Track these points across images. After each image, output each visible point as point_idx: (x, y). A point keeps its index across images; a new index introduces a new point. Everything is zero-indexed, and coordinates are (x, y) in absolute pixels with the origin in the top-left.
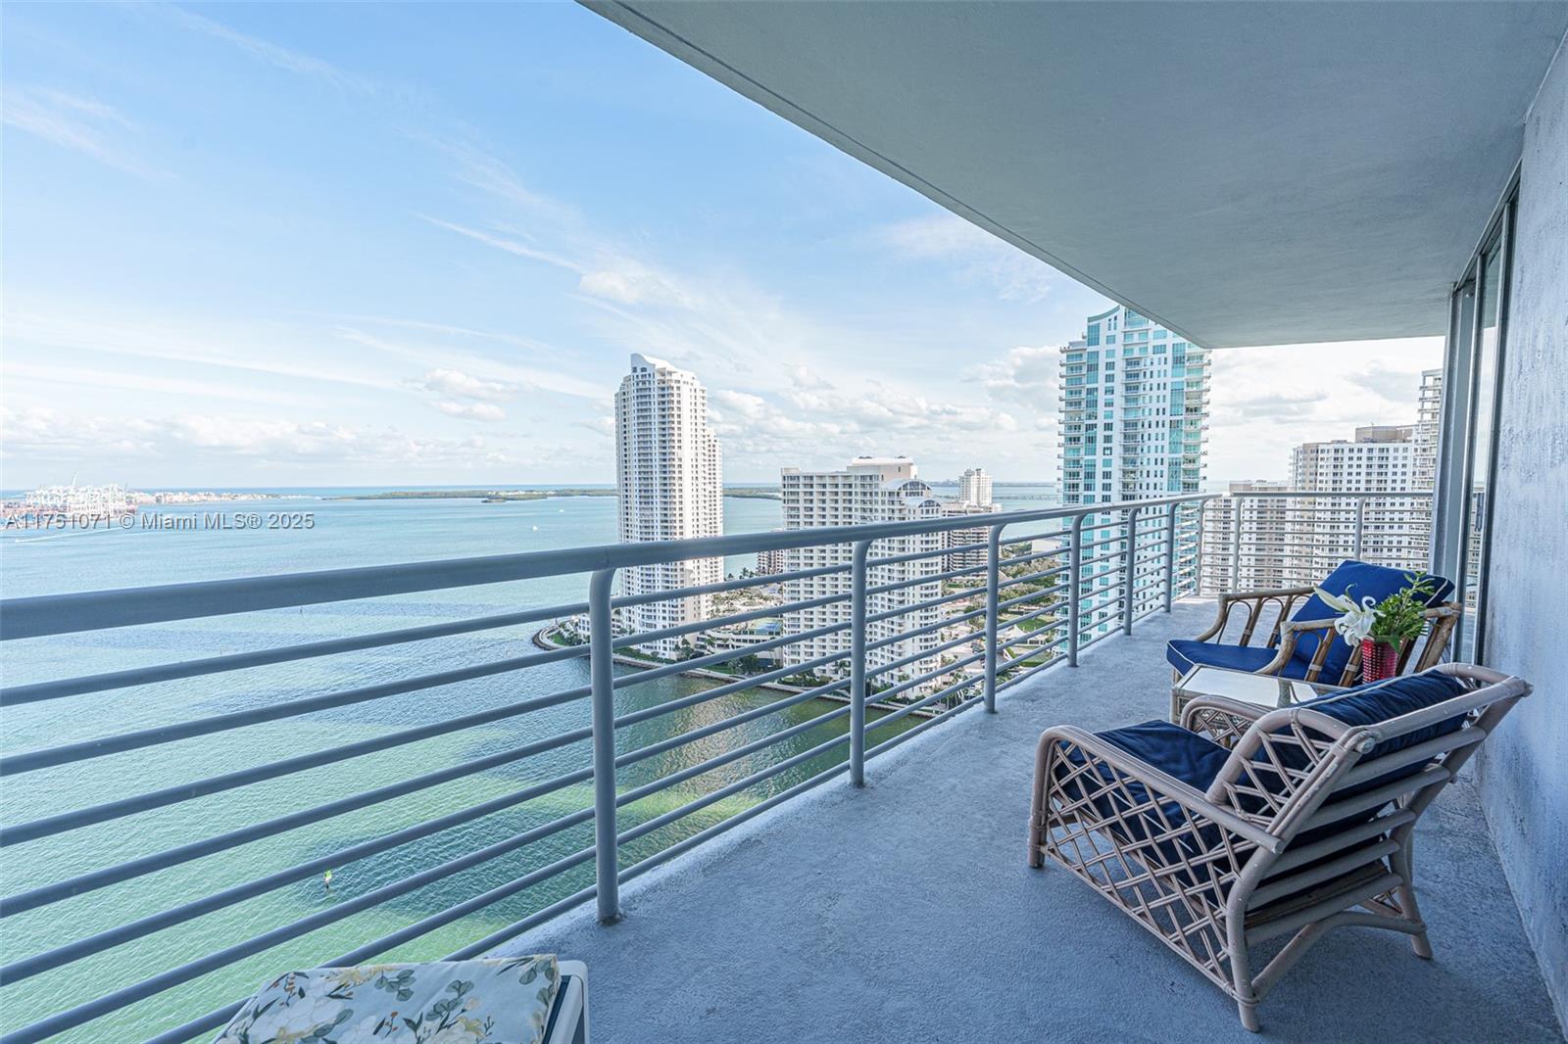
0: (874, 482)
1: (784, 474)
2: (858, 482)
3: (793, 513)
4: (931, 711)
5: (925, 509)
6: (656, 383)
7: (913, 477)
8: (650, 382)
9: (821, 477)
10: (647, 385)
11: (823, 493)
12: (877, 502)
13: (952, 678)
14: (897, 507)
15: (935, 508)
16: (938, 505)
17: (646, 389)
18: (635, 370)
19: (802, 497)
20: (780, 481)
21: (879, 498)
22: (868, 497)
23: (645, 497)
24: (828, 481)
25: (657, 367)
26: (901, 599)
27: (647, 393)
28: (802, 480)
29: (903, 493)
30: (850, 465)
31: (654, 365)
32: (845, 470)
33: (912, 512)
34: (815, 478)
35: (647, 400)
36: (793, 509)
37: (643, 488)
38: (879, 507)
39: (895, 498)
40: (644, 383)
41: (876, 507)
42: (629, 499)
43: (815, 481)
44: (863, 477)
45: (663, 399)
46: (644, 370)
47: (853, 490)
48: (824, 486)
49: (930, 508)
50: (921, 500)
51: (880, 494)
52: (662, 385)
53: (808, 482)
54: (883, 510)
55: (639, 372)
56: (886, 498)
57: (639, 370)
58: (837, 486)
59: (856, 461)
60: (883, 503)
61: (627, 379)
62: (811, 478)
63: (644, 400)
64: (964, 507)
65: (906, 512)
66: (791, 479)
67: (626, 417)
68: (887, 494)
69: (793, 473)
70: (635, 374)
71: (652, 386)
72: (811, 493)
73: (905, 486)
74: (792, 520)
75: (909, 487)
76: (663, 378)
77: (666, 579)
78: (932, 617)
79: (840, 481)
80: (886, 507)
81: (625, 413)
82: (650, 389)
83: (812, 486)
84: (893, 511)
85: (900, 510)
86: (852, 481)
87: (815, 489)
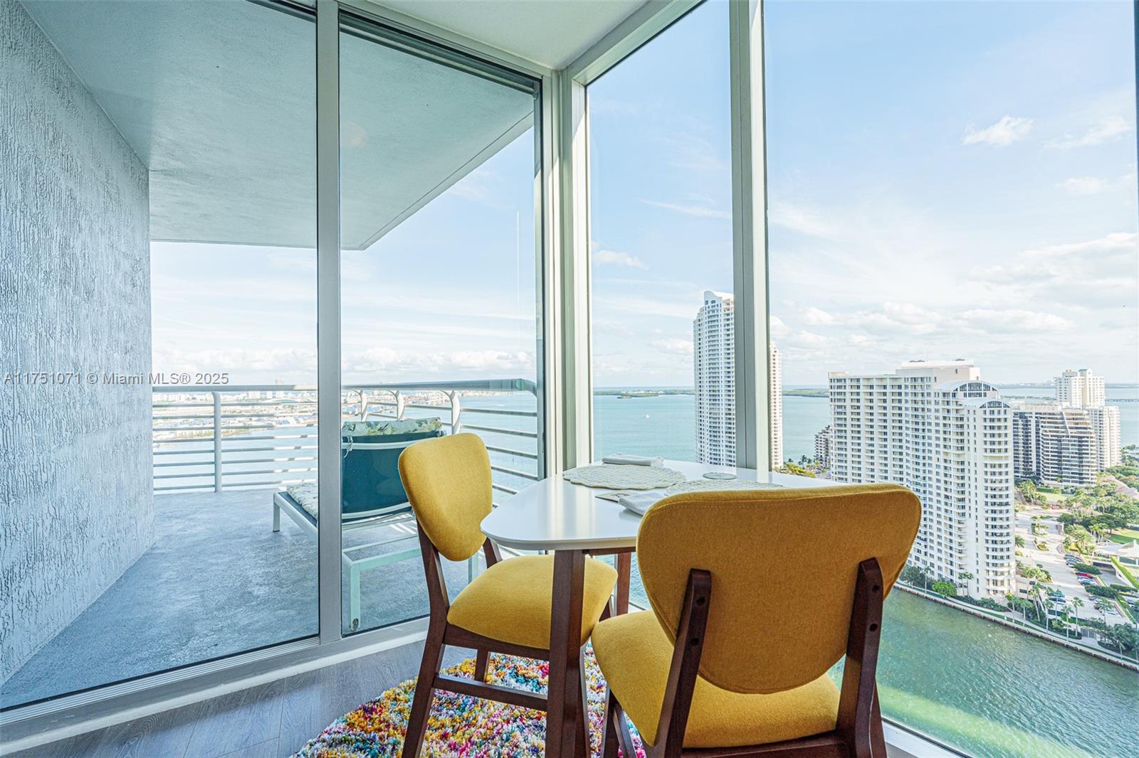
0: (926, 383)
1: (831, 377)
2: (909, 383)
3: (840, 410)
4: (1003, 618)
5: (988, 410)
6: (723, 311)
7: (973, 379)
8: (718, 311)
9: (868, 379)
10: (716, 313)
11: (871, 394)
12: (929, 402)
13: (1031, 587)
14: (952, 407)
15: (1002, 410)
16: (1006, 406)
17: (715, 316)
18: (707, 302)
19: (848, 397)
20: (828, 384)
21: (932, 399)
22: (919, 398)
23: (713, 395)
24: (875, 383)
25: (723, 299)
26: (961, 496)
27: (716, 319)
28: (848, 383)
29: (960, 394)
30: (900, 368)
31: (721, 298)
32: (894, 373)
33: (971, 412)
34: (861, 380)
35: (716, 323)
36: (840, 407)
37: (712, 389)
38: (933, 407)
39: (951, 399)
40: (713, 311)
41: (929, 407)
42: (702, 397)
43: (862, 383)
44: (915, 379)
45: (728, 322)
46: (713, 302)
47: (903, 390)
48: (872, 387)
49: (996, 410)
50: (984, 401)
51: (933, 395)
52: (727, 312)
53: (855, 383)
54: (937, 411)
55: (710, 304)
56: (941, 399)
57: (710, 303)
58: (885, 387)
59: (906, 364)
60: (937, 403)
61: (702, 310)
62: (858, 380)
63: (713, 324)
64: (1059, 409)
65: (965, 412)
66: (838, 382)
67: (700, 337)
68: (941, 395)
69: (840, 376)
70: (707, 306)
71: (719, 313)
72: (858, 394)
73: (963, 387)
74: (839, 416)
75: (967, 388)
76: (728, 307)
77: (729, 458)
78: (1001, 519)
79: (888, 383)
80: (940, 407)
81: (700, 334)
82: (718, 315)
83: (858, 387)
84: (948, 411)
85: (957, 410)
86: (902, 383)
87: (862, 390)
